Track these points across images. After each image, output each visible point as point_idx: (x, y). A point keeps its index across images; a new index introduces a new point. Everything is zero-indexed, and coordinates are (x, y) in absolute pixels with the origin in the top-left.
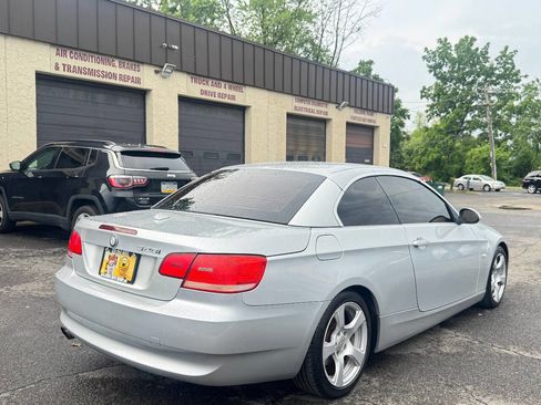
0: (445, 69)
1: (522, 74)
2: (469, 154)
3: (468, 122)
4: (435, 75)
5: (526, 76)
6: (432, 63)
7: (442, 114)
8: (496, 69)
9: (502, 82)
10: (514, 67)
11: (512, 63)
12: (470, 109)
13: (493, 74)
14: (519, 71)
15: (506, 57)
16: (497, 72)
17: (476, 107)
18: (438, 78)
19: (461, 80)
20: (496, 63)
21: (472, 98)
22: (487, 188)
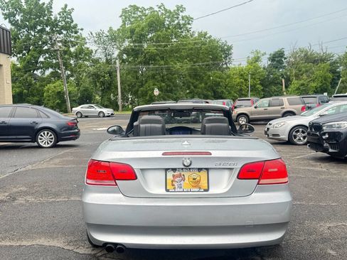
0: (18, 17)
1: (79, 27)
2: (46, 88)
3: (42, 62)
4: (10, 22)
5: (82, 29)
6: (6, 12)
7: (19, 55)
8: (59, 21)
9: (65, 32)
10: (73, 21)
11: (71, 18)
12: (41, 52)
13: (57, 25)
14: (76, 25)
15: (66, 13)
16: (60, 24)
17: (47, 51)
18: (12, 25)
19: (33, 28)
20: (58, 16)
21: (43, 43)
22: (101, 115)
